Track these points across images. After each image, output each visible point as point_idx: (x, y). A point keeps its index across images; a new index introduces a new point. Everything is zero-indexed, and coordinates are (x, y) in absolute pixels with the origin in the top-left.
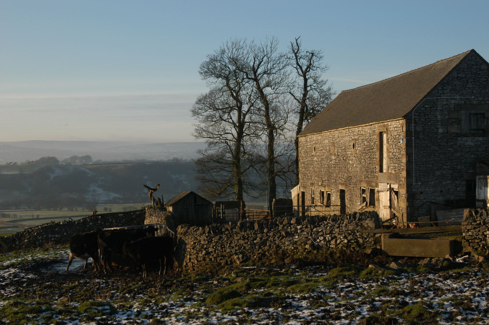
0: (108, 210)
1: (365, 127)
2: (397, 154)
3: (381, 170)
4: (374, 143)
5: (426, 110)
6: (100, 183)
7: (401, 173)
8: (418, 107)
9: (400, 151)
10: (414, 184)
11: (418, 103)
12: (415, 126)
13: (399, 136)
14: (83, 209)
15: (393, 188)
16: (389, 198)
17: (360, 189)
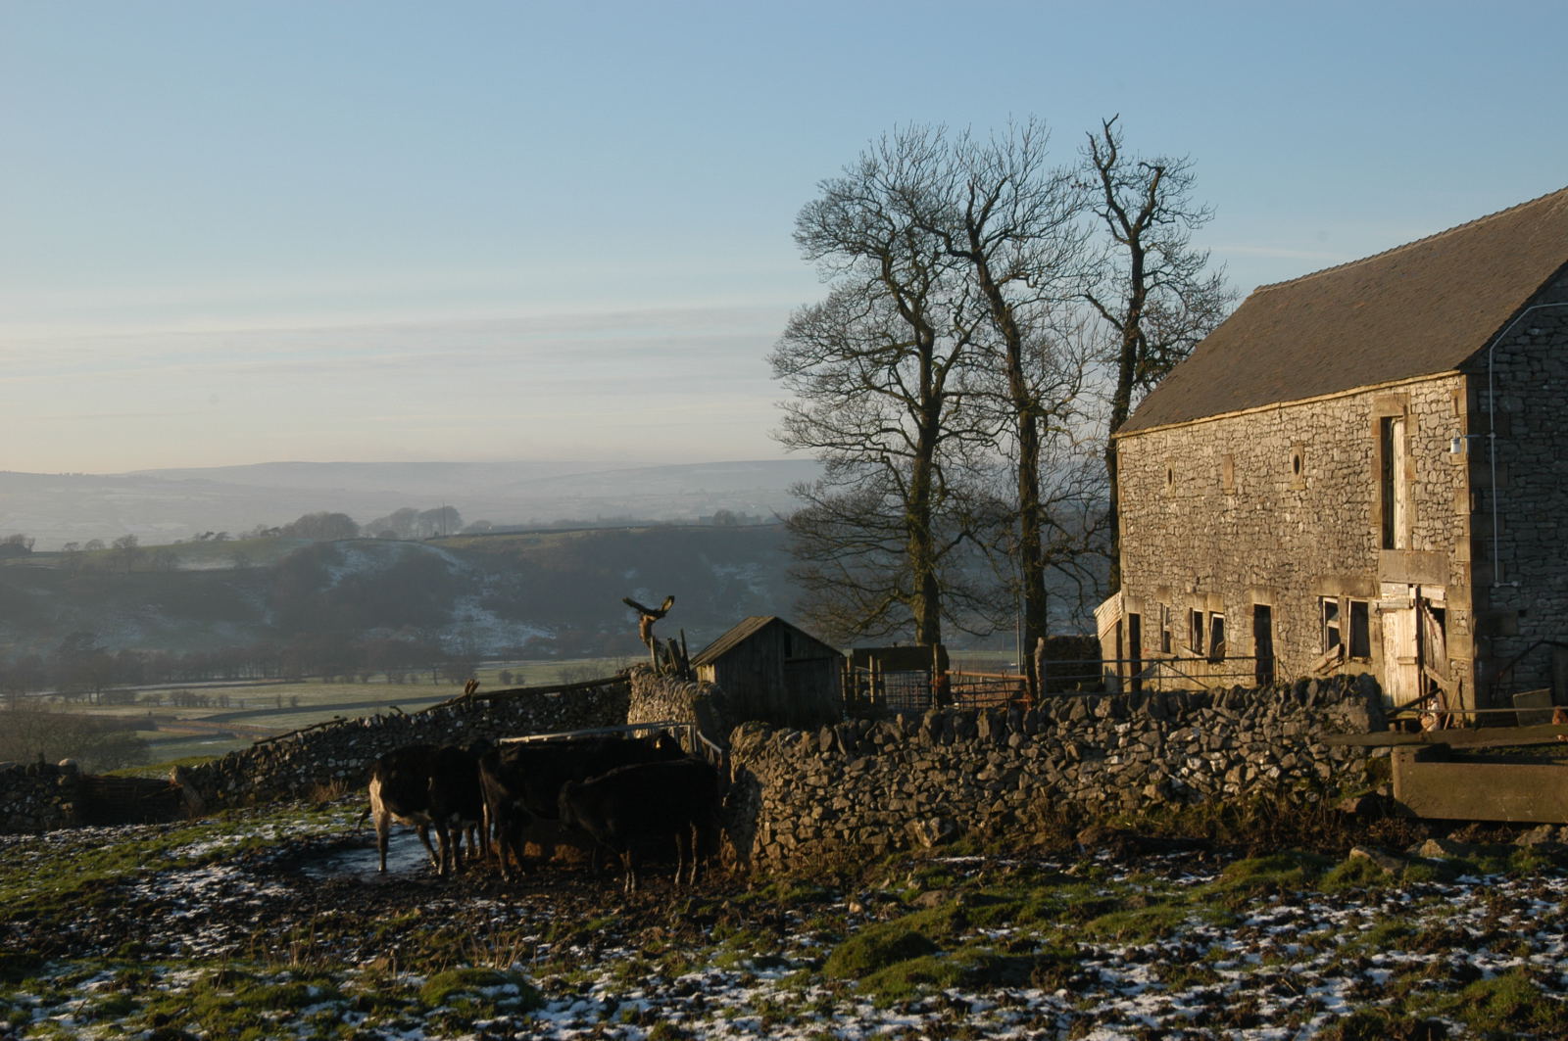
0: (513, 681)
1: (1333, 404)
2: (1439, 489)
3: (1388, 542)
4: (1364, 454)
5: (1532, 344)
6: (485, 594)
7: (1454, 551)
8: (1507, 336)
9: (1449, 478)
10: (1497, 585)
11: (1507, 323)
12: (1496, 398)
13: (1446, 429)
14: (435, 678)
15: (1428, 600)
16: (1414, 632)
17: (1321, 602)
